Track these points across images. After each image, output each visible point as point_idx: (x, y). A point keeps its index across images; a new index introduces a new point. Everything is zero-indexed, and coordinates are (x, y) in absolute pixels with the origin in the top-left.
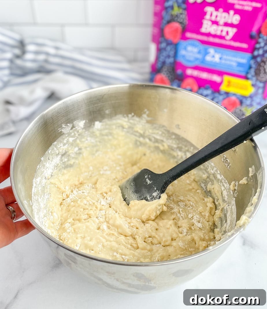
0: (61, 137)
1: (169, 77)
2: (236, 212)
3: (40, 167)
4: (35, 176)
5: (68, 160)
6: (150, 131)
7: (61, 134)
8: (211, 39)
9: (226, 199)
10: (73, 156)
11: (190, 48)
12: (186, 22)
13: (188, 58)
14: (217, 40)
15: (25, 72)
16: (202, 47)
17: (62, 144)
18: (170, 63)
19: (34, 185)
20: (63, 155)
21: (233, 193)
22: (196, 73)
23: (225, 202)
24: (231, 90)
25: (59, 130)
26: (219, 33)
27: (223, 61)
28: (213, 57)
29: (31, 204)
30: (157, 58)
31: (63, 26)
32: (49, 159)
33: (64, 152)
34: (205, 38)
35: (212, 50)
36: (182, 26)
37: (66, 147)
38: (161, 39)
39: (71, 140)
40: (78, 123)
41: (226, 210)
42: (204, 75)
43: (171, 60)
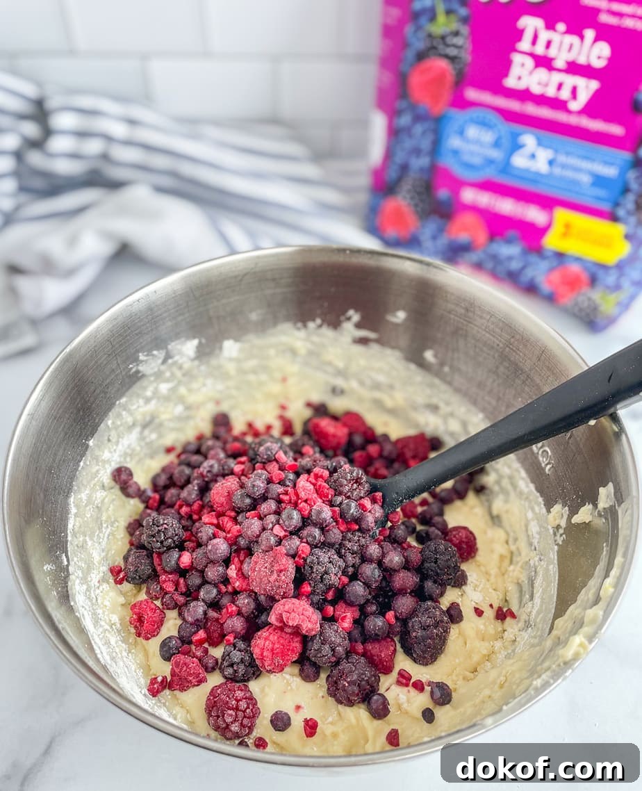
0: (138, 384)
1: (416, 205)
2: (557, 581)
3: (87, 465)
4: (76, 488)
5: (160, 436)
6: (363, 362)
7: (136, 377)
8: (531, 109)
9: (535, 542)
10: (172, 425)
11: (472, 132)
12: (467, 57)
13: (466, 158)
14: (545, 112)
15: (55, 186)
16: (505, 128)
17: (141, 402)
18: (422, 170)
19: (73, 510)
20: (145, 426)
21: (555, 534)
22: (485, 199)
23: (533, 548)
24: (572, 247)
25: (131, 368)
26: (551, 92)
27: (557, 171)
28: (533, 156)
29: (66, 563)
30: (388, 155)
31: (145, 57)
32: (109, 440)
33: (148, 419)
34: (514, 105)
35: (529, 139)
36: (455, 69)
37: (152, 406)
38: (401, 104)
39: (164, 388)
40: (179, 347)
41: (534, 569)
42: (507, 206)
43: (424, 161)
